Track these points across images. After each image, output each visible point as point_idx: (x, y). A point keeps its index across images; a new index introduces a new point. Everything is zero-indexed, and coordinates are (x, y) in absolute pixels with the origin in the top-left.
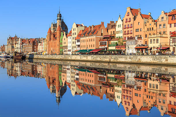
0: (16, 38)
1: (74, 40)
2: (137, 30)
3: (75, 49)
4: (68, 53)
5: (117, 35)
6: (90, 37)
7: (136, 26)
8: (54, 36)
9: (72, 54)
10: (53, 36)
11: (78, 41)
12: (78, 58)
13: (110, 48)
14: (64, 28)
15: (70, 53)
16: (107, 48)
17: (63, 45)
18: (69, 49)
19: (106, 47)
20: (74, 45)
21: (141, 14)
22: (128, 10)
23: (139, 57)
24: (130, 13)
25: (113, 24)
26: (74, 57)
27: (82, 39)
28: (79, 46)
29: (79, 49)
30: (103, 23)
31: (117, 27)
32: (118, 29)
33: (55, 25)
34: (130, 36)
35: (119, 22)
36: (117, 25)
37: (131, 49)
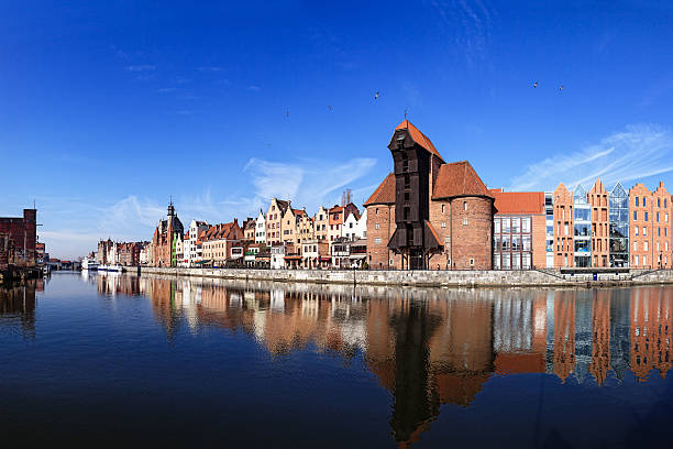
0: (110, 243)
1: (193, 246)
2: (287, 232)
3: (194, 259)
4: (184, 264)
5: (258, 239)
6: (218, 242)
7: (285, 227)
8: (163, 240)
9: (191, 267)
10: (161, 238)
11: (200, 247)
12: (200, 272)
13: (247, 258)
14: (177, 226)
15: (188, 265)
16: (242, 258)
17: (177, 253)
18: (185, 258)
19: (241, 255)
20: (193, 252)
21: (292, 210)
22: (274, 203)
23: (289, 272)
24: (276, 207)
25: (251, 222)
26: (193, 272)
27: (204, 244)
28: (200, 254)
29: (200, 258)
30: (236, 221)
31: (257, 227)
32: (258, 230)
33: (164, 224)
34: (275, 240)
35: (261, 220)
36: (257, 223)
37: (278, 259)
